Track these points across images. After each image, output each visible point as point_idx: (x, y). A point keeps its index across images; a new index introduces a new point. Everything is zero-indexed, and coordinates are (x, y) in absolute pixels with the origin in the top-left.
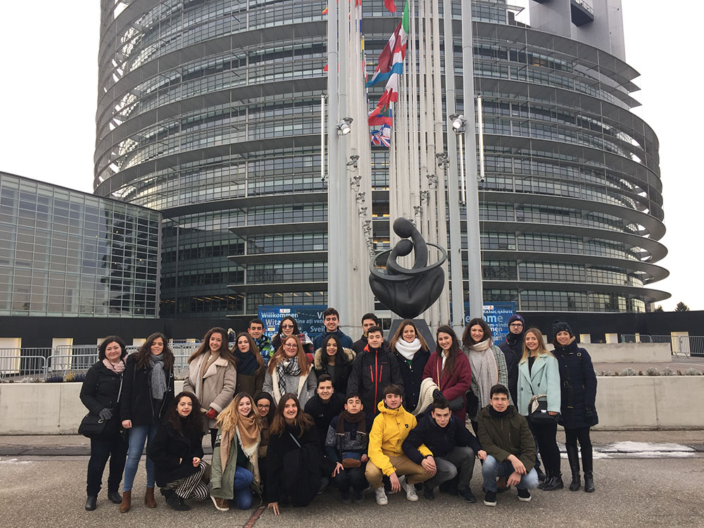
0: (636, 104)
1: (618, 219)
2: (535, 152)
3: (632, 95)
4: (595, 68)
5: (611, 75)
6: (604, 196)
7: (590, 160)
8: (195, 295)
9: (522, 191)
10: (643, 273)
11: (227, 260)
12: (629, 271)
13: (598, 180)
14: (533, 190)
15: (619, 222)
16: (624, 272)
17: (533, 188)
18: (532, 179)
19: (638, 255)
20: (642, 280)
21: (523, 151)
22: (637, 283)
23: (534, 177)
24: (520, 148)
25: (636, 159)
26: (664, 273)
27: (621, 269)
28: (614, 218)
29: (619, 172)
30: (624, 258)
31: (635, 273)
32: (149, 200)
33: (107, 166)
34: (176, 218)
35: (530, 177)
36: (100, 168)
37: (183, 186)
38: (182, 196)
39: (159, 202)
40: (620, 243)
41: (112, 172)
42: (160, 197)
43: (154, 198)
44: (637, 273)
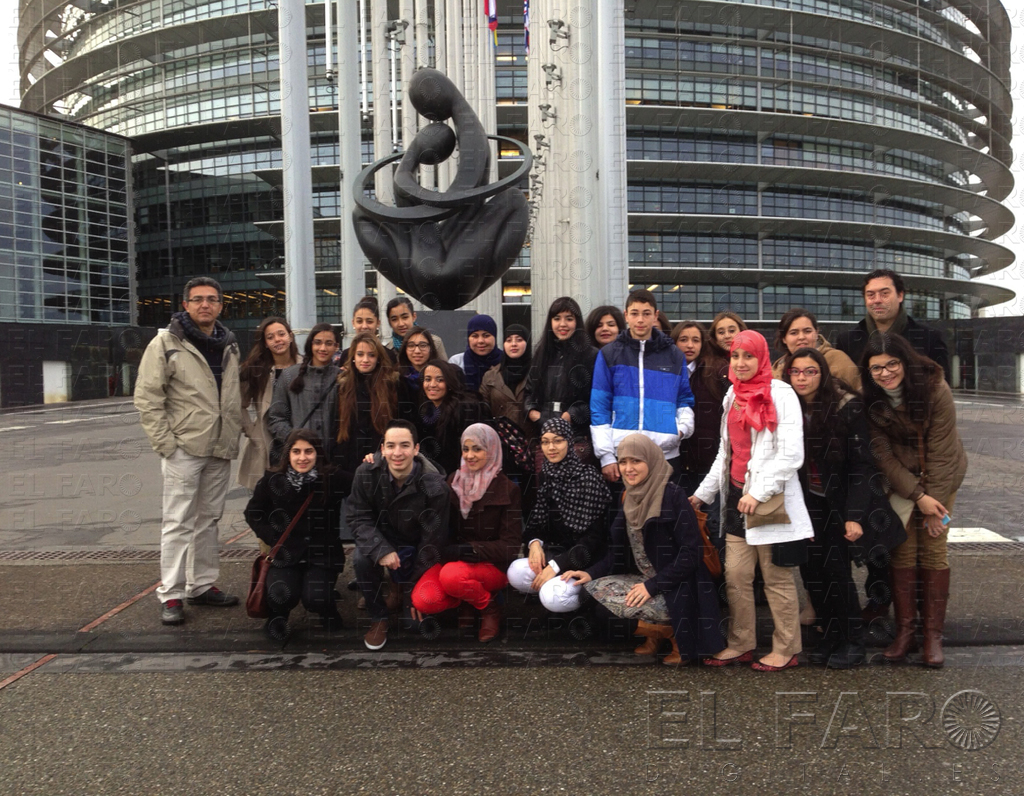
1: (936, 162)
2: (798, 38)
6: (915, 122)
9: (772, 110)
10: (972, 256)
12: (949, 253)
13: (907, 93)
14: (792, 109)
15: (937, 167)
16: (940, 255)
17: (791, 104)
18: (791, 88)
19: (965, 227)
20: (968, 270)
21: (779, 35)
22: (959, 274)
23: (795, 84)
24: (772, 30)
25: (971, 55)
26: (1006, 258)
27: (936, 249)
28: (929, 161)
29: (942, 76)
30: (941, 231)
31: (959, 256)
32: (114, 120)
33: (40, 54)
34: (162, 153)
35: (788, 83)
36: (29, 57)
37: (171, 93)
38: (171, 112)
39: (131, 123)
40: (936, 204)
41: (49, 65)
42: (132, 113)
43: (123, 116)
44: (962, 256)
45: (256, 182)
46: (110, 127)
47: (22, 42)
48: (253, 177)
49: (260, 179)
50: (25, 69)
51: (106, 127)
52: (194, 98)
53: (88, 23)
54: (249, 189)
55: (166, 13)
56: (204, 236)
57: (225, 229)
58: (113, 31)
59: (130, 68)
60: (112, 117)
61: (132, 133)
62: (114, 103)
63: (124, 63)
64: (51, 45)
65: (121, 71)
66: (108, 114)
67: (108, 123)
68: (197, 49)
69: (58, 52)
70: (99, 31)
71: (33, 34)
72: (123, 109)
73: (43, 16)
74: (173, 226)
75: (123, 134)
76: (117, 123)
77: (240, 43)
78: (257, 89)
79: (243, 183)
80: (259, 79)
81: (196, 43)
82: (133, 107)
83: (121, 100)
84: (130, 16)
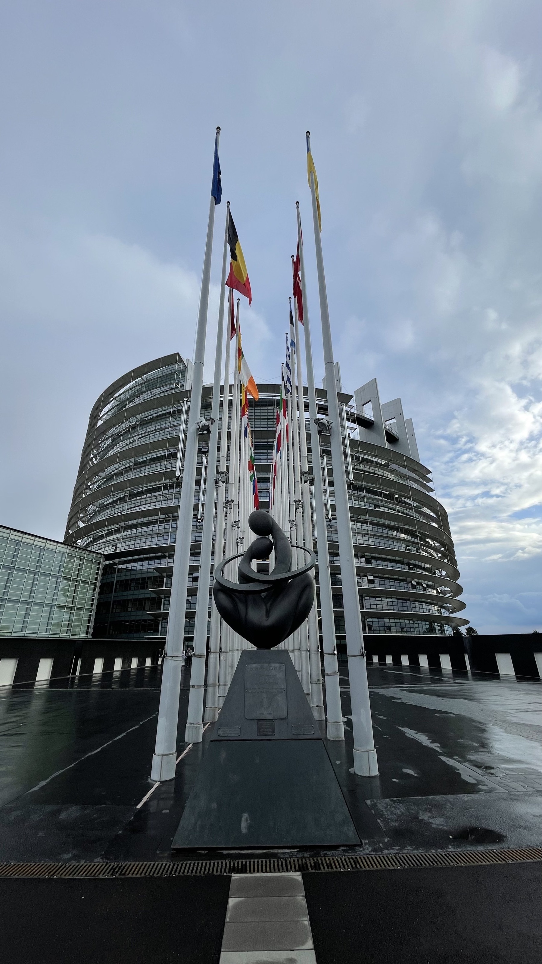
0: (432, 490)
1: (428, 566)
2: (370, 518)
3: (428, 484)
4: (403, 466)
5: (414, 471)
7: (405, 525)
8: (123, 620)
9: (363, 544)
10: (448, 605)
11: (150, 592)
12: (440, 603)
15: (429, 568)
16: (437, 605)
17: (370, 542)
18: (369, 536)
19: (444, 593)
20: (448, 611)
22: (445, 613)
23: (371, 535)
24: (360, 515)
25: (435, 525)
26: (462, 606)
27: (434, 602)
28: (426, 565)
29: (425, 533)
31: (444, 605)
32: (100, 548)
33: (76, 522)
34: (117, 561)
35: (368, 534)
36: (71, 523)
37: (125, 537)
38: (124, 545)
39: (106, 549)
40: (431, 583)
41: (78, 526)
42: (108, 545)
43: (103, 546)
44: (445, 605)
45: (153, 572)
46: (98, 550)
47: (70, 517)
48: (152, 570)
49: (155, 571)
50: (68, 528)
51: (96, 551)
52: (133, 539)
53: (97, 511)
54: (150, 575)
55: (128, 508)
56: (127, 595)
57: (136, 592)
58: (106, 514)
59: (110, 528)
60: (99, 546)
61: (106, 553)
62: (101, 541)
63: (108, 526)
64: (81, 519)
65: (107, 529)
66: (98, 545)
67: (97, 549)
68: (138, 521)
69: (83, 522)
70: (101, 514)
71: (75, 515)
72: (104, 543)
73: (80, 508)
74: (115, 592)
75: (102, 553)
76: (101, 549)
77: (155, 518)
78: (159, 535)
79: (147, 572)
80: (160, 532)
81: (138, 519)
82: (108, 542)
83: (104, 540)
84: (114, 509)
